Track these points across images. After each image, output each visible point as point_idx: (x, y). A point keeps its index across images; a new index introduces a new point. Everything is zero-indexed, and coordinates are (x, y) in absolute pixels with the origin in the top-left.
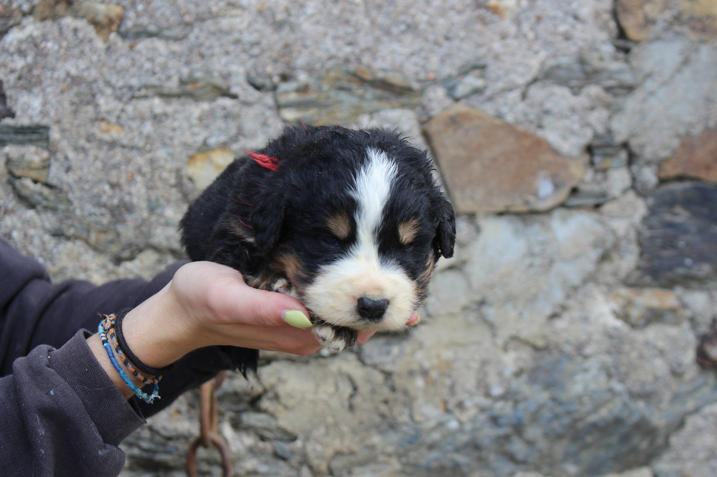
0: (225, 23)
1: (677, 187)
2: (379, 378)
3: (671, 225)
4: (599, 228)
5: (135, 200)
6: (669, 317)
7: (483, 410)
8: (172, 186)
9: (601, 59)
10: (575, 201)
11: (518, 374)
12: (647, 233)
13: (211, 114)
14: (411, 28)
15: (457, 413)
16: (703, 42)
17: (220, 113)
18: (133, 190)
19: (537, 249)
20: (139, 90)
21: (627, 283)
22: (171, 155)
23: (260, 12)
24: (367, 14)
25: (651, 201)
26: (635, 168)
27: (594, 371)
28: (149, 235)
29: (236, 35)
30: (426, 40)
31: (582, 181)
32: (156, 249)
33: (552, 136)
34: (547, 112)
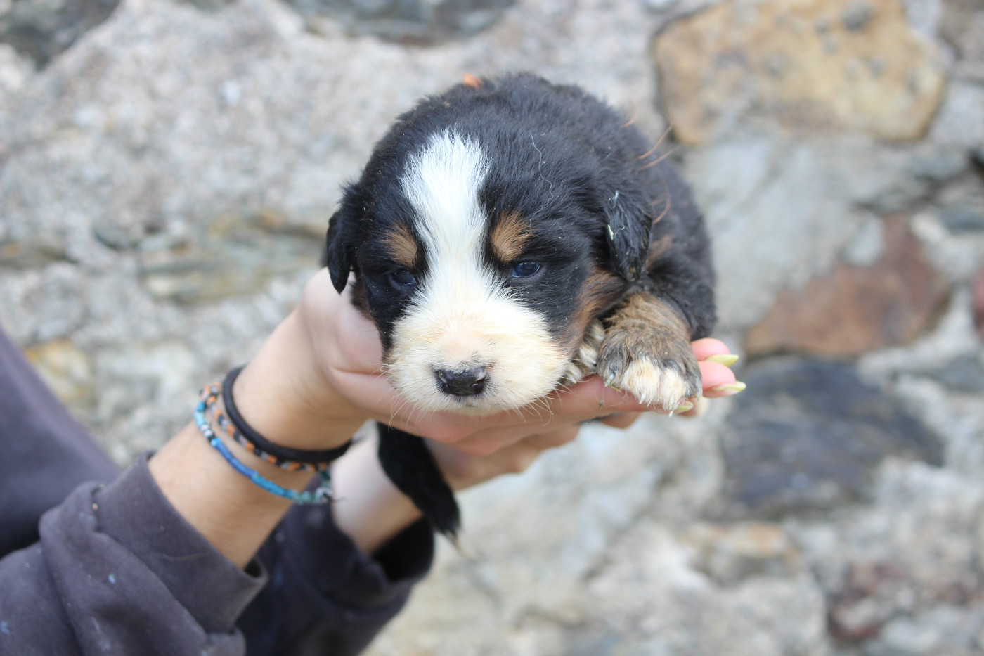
3: (769, 426)
6: (775, 567)
13: (42, 291)
14: (341, 144)
16: (798, 140)
17: (55, 290)
21: (707, 516)
23: (110, 133)
24: (272, 125)
29: (73, 171)
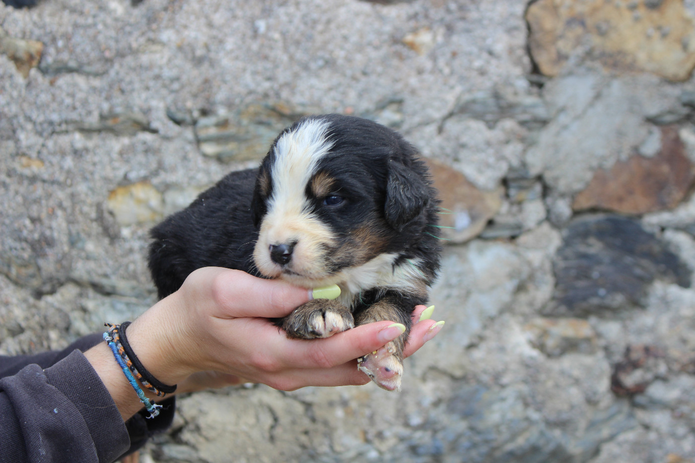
0: (145, 59)
1: (591, 219)
2: (299, 408)
3: (584, 256)
4: (514, 260)
5: (56, 235)
6: (584, 346)
7: (402, 439)
8: (92, 220)
9: (516, 94)
10: (491, 233)
11: (437, 403)
12: (562, 264)
13: (132, 148)
14: (330, 63)
15: (377, 442)
16: (614, 77)
17: (140, 148)
18: (54, 224)
19: (454, 280)
20: (60, 125)
21: (543, 313)
22: (92, 190)
23: (180, 48)
24: (286, 49)
25: (565, 232)
26: (549, 200)
27: (511, 401)
28: (70, 269)
29: (156, 71)
30: (344, 75)
31: (498, 213)
32: (77, 283)
33: (468, 169)
34: (463, 146)
